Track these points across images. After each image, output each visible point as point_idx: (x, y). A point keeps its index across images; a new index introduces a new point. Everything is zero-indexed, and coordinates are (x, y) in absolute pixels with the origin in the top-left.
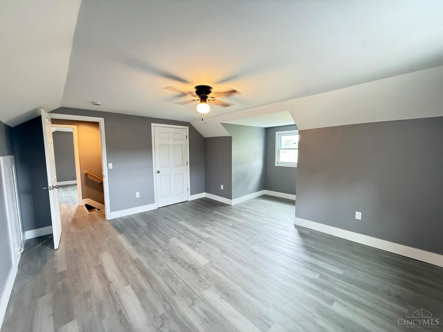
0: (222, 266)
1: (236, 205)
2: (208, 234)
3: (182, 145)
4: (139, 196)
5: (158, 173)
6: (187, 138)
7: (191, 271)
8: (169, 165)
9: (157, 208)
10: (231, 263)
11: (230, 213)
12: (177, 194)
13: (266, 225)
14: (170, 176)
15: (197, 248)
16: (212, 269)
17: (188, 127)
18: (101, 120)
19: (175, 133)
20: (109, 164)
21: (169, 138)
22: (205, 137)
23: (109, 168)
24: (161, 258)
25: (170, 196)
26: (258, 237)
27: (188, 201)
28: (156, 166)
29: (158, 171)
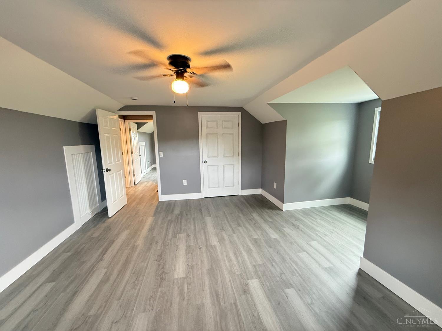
0: (189, 290)
1: (289, 212)
2: (218, 240)
3: (233, 134)
4: (186, 184)
5: (205, 162)
6: (239, 126)
7: (158, 279)
8: (218, 155)
9: (204, 198)
10: (203, 291)
11: (270, 220)
12: (225, 187)
13: (305, 253)
14: (218, 167)
15: (190, 254)
16: (176, 288)
17: (241, 113)
18: (153, 113)
19: (225, 121)
20: (160, 152)
21: (217, 127)
22: (263, 123)
23: (160, 156)
24: (152, 253)
25: (218, 187)
26: (275, 268)
27: (238, 195)
28: (203, 156)
29: (206, 161)
